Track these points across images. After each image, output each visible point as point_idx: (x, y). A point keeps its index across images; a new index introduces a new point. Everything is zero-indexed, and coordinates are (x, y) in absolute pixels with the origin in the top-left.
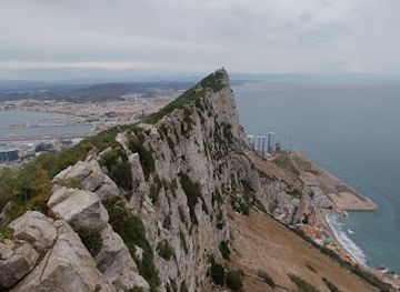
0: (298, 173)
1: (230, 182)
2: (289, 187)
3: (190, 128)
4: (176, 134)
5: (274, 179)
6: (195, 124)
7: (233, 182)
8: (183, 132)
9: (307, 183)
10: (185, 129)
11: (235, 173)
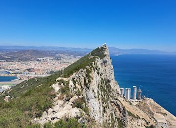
0: (153, 114)
1: (110, 118)
2: (147, 124)
3: (89, 82)
4: (81, 85)
5: (138, 117)
6: (93, 79)
7: (113, 119)
8: (86, 84)
9: (158, 121)
10: (87, 82)
11: (113, 113)
